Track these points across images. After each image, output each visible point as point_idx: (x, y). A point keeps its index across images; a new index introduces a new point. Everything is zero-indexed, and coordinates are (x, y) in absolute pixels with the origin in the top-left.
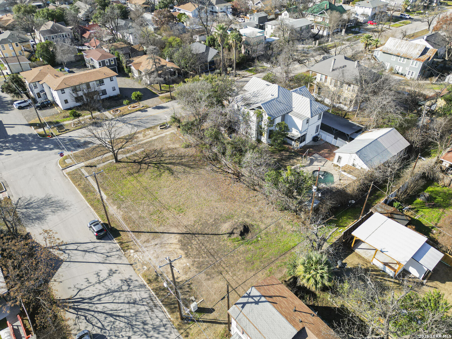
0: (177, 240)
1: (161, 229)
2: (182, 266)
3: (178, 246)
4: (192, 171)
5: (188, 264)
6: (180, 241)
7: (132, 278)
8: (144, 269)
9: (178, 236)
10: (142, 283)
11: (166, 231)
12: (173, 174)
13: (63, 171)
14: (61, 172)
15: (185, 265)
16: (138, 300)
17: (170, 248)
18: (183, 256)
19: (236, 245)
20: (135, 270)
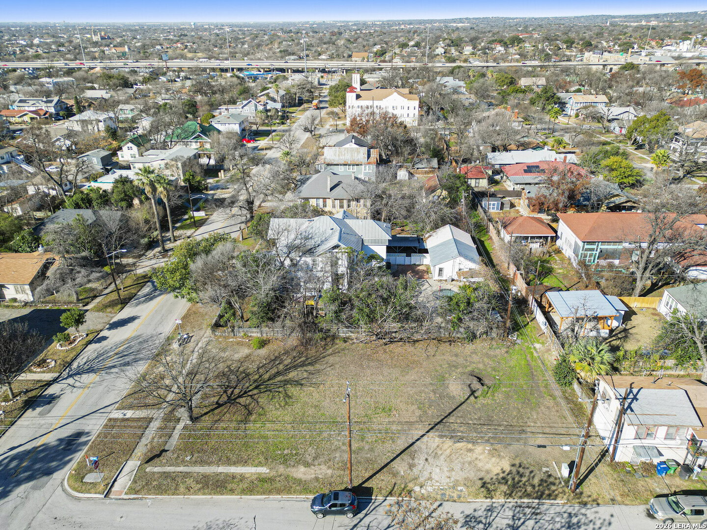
0: (437, 439)
1: (401, 444)
2: (486, 455)
3: (448, 443)
4: (318, 366)
5: (487, 448)
6: (441, 437)
7: (467, 512)
8: (461, 491)
9: (431, 434)
10: (484, 507)
11: (411, 441)
12: (302, 385)
13: (112, 496)
14: (108, 501)
15: (486, 451)
16: (511, 522)
17: (445, 450)
18: (470, 446)
19: (491, 397)
20: (455, 501)
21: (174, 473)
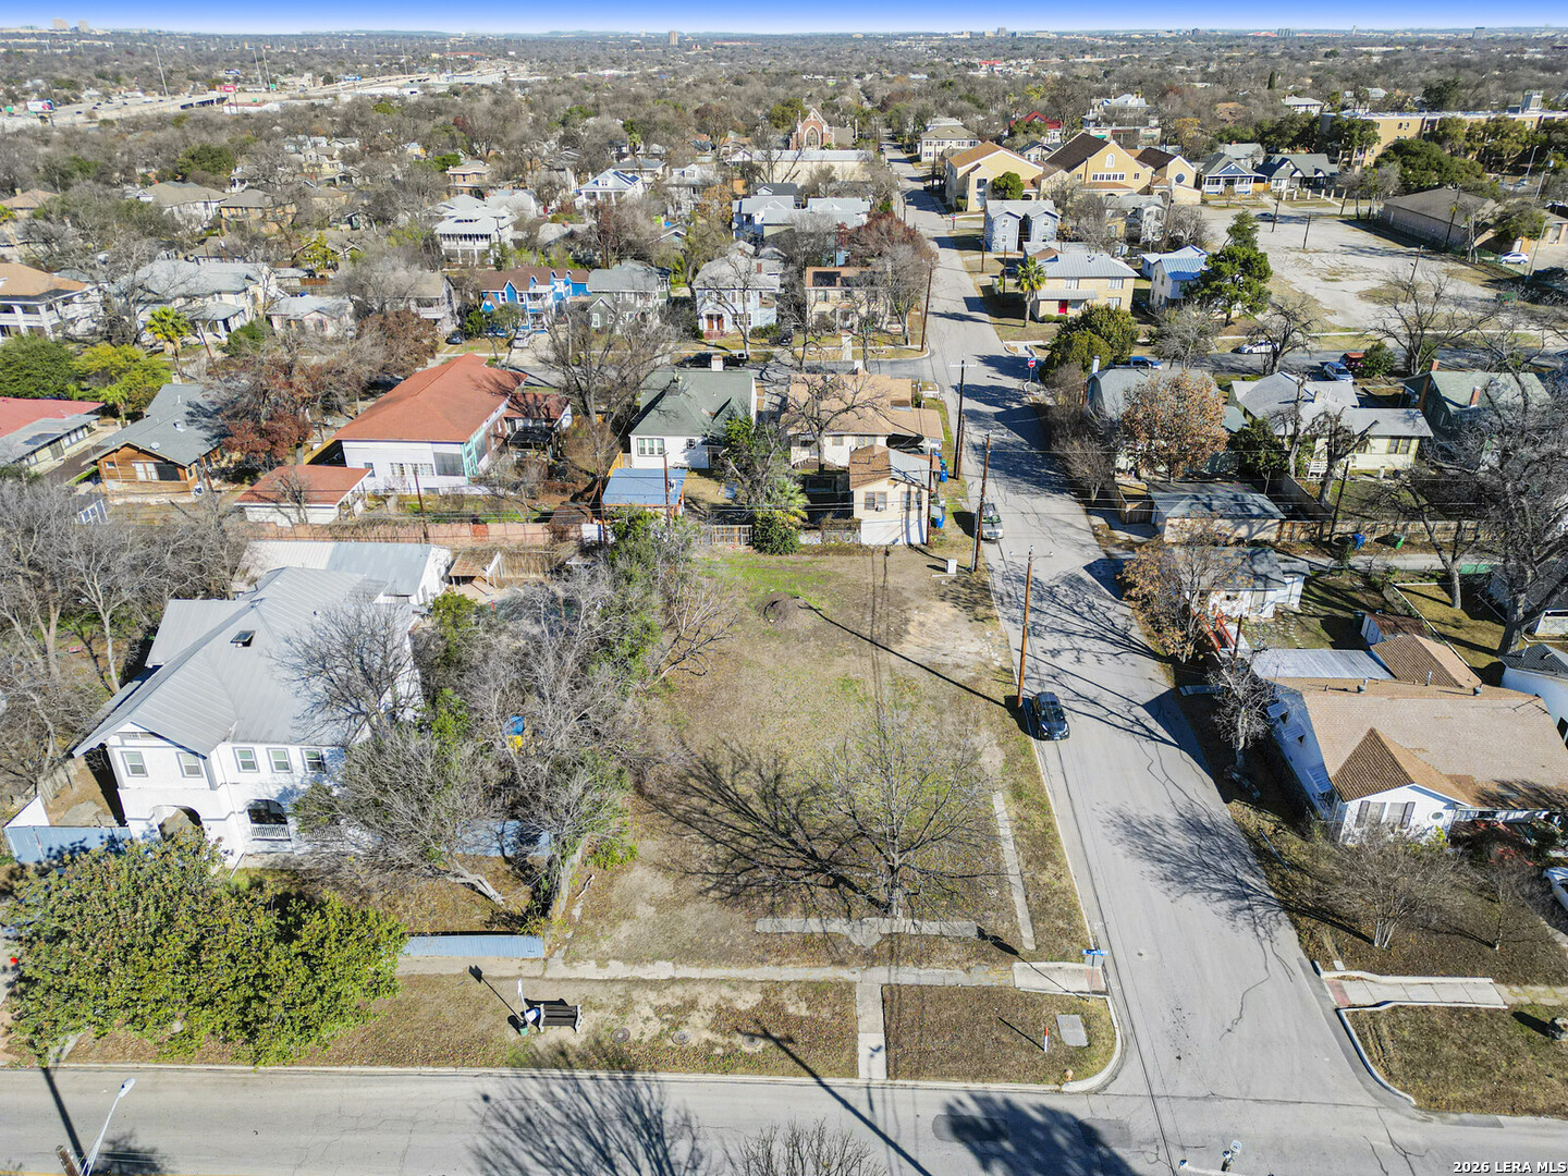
21: (1029, 906)
